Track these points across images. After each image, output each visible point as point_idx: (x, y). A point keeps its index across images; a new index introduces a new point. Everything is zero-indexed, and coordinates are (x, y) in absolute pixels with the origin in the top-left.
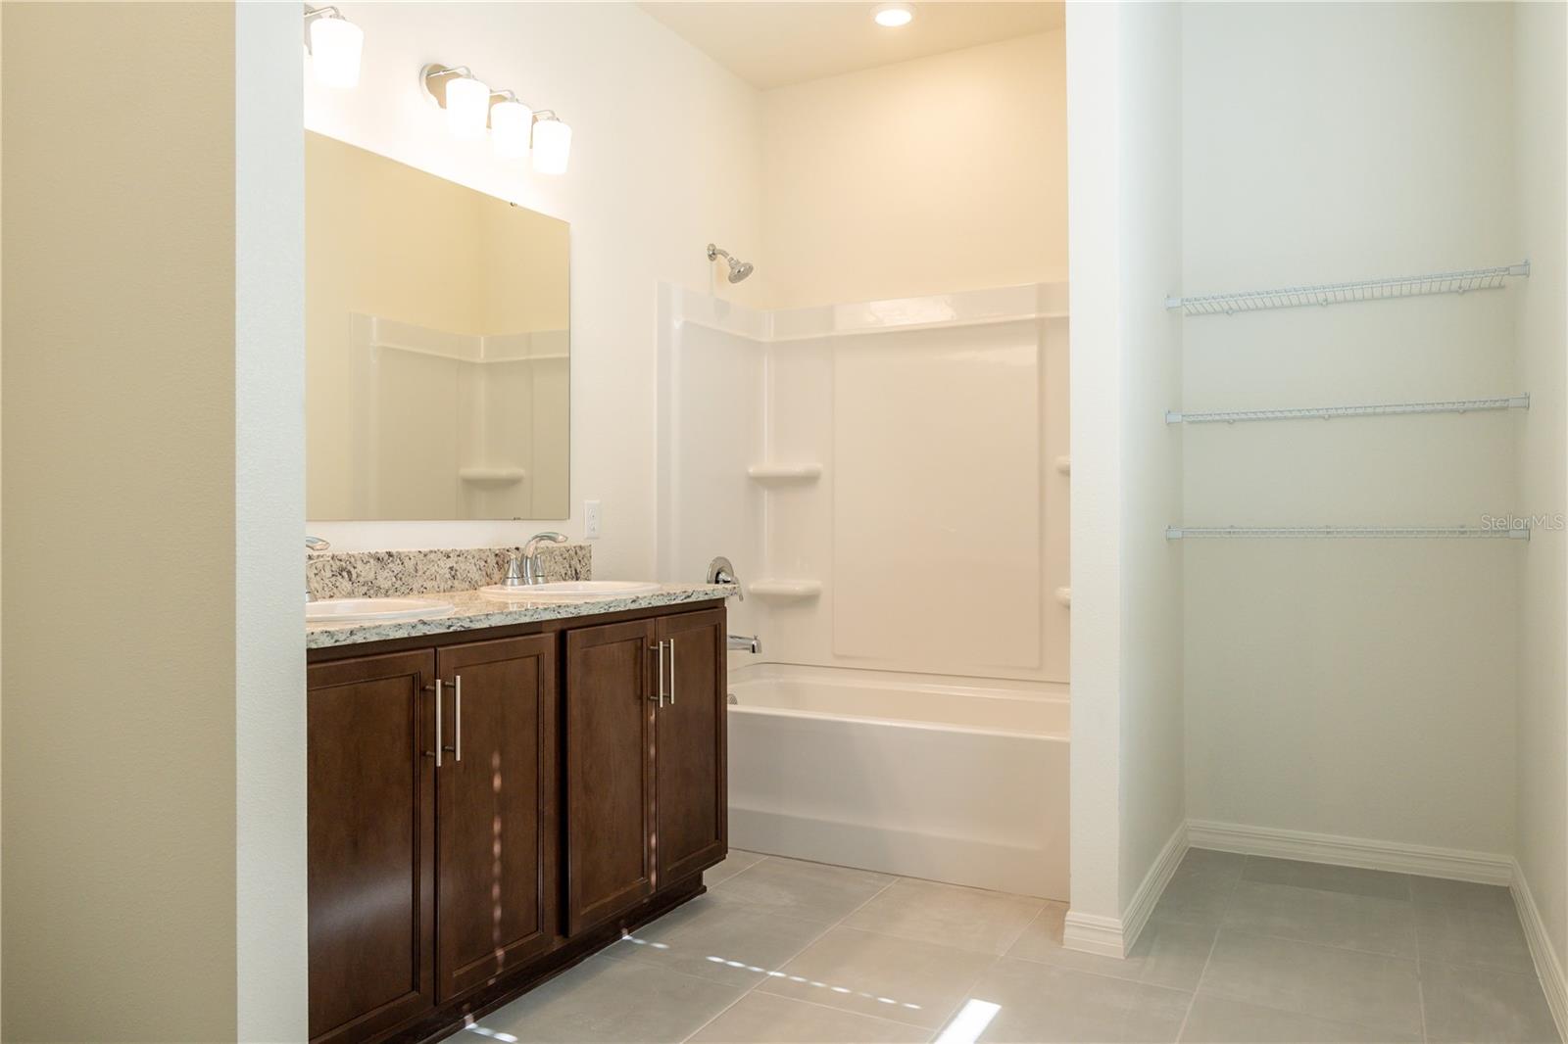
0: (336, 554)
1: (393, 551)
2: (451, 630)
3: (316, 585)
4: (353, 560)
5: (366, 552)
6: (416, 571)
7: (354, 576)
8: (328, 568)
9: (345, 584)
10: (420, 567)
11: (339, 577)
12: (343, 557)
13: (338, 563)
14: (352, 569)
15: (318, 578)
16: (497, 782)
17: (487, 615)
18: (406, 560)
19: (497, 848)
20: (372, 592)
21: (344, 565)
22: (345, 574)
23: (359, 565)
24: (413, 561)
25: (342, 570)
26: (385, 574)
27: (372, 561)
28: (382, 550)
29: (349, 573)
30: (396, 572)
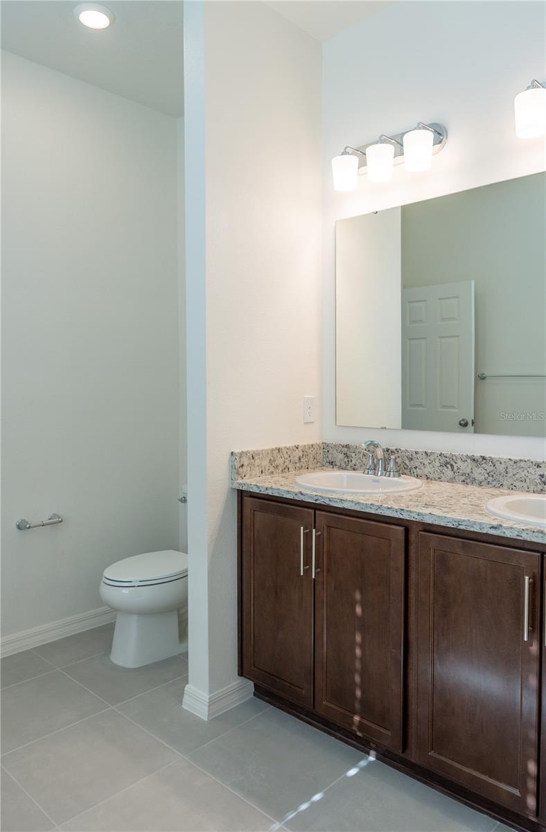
0: (443, 452)
1: (487, 456)
2: (318, 502)
3: (430, 470)
4: (454, 458)
5: (465, 454)
6: (507, 473)
7: (455, 468)
8: (437, 460)
9: (449, 473)
10: (510, 470)
11: (445, 467)
12: (448, 456)
13: (444, 458)
14: (454, 464)
15: (431, 466)
16: (359, 610)
17: (341, 500)
18: (497, 464)
19: (358, 652)
20: (468, 480)
21: (448, 460)
22: (449, 466)
23: (460, 463)
24: (503, 466)
25: (446, 463)
26: (479, 471)
27: (469, 461)
28: (477, 455)
29: (452, 465)
30: (488, 471)
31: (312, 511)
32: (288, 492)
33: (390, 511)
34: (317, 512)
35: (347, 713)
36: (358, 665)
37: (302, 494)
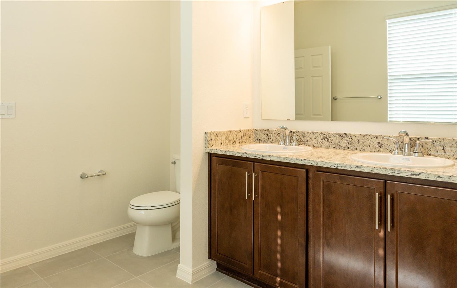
0: (322, 132)
1: (347, 133)
2: (256, 158)
3: (315, 142)
4: (329, 135)
5: (335, 133)
6: (359, 142)
7: (330, 141)
8: (319, 136)
9: (326, 143)
10: (360, 140)
11: (324, 140)
12: (325, 134)
13: (323, 135)
14: (329, 138)
15: (316, 140)
16: (279, 217)
18: (354, 137)
19: (279, 241)
20: (337, 147)
21: (325, 136)
22: (326, 139)
23: (332, 137)
24: (357, 138)
25: (325, 138)
26: (343, 141)
27: (337, 136)
28: (342, 132)
29: (328, 139)
30: (348, 141)
31: (252, 163)
32: (239, 153)
33: (298, 160)
34: (255, 163)
35: (272, 276)
36: (279, 248)
37: (246, 153)
